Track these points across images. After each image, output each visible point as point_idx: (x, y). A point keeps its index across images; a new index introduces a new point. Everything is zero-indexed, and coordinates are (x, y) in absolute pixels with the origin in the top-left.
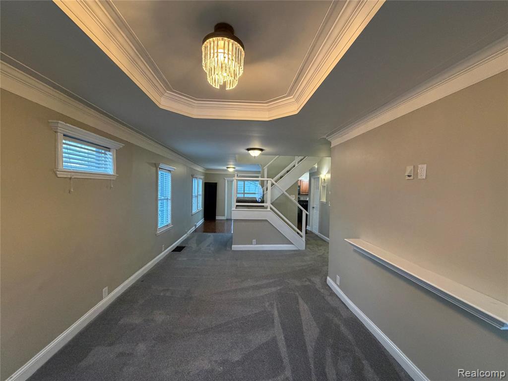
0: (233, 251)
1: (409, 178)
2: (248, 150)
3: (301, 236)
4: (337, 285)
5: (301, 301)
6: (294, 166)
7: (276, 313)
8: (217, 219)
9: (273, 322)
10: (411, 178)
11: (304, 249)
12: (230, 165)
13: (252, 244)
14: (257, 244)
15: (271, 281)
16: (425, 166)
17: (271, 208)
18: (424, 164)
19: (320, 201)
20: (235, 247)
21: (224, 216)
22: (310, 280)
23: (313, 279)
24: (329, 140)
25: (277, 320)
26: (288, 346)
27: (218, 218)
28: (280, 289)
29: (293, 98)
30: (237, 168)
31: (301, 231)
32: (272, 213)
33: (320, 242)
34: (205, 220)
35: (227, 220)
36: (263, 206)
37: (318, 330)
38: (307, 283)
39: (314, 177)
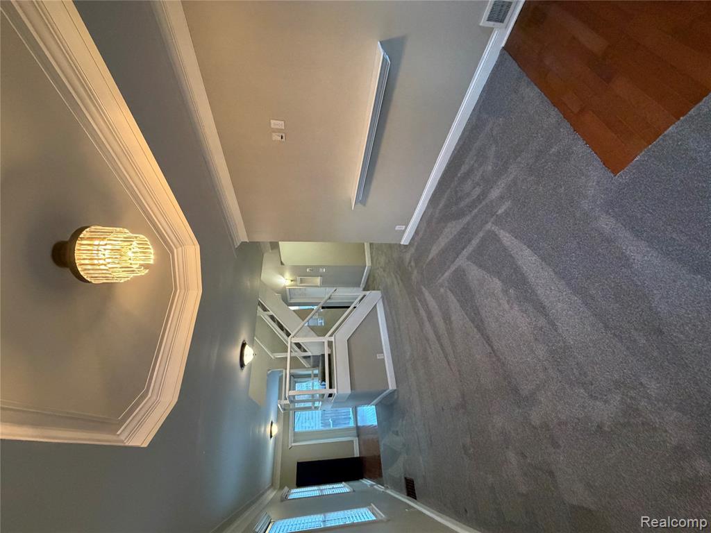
0: (397, 387)
1: (284, 138)
2: (242, 365)
3: (365, 296)
4: (406, 228)
5: (430, 257)
6: (272, 318)
7: (447, 274)
8: (358, 456)
9: (455, 271)
10: (284, 135)
11: (379, 292)
12: (265, 430)
13: (384, 359)
14: (383, 353)
15: (419, 304)
16: (272, 122)
17: (331, 336)
18: (270, 123)
19: (321, 286)
20: (392, 385)
21: (352, 441)
22: (410, 263)
23: (408, 260)
24: (239, 244)
25: (453, 268)
26: (470, 241)
27: (357, 454)
28: (425, 287)
29: (177, 248)
30: (272, 417)
31: (358, 296)
32: (338, 334)
33: (371, 279)
34: (362, 478)
35: (358, 436)
36: (329, 355)
37: (449, 225)
38: (413, 264)
39: (289, 299)
